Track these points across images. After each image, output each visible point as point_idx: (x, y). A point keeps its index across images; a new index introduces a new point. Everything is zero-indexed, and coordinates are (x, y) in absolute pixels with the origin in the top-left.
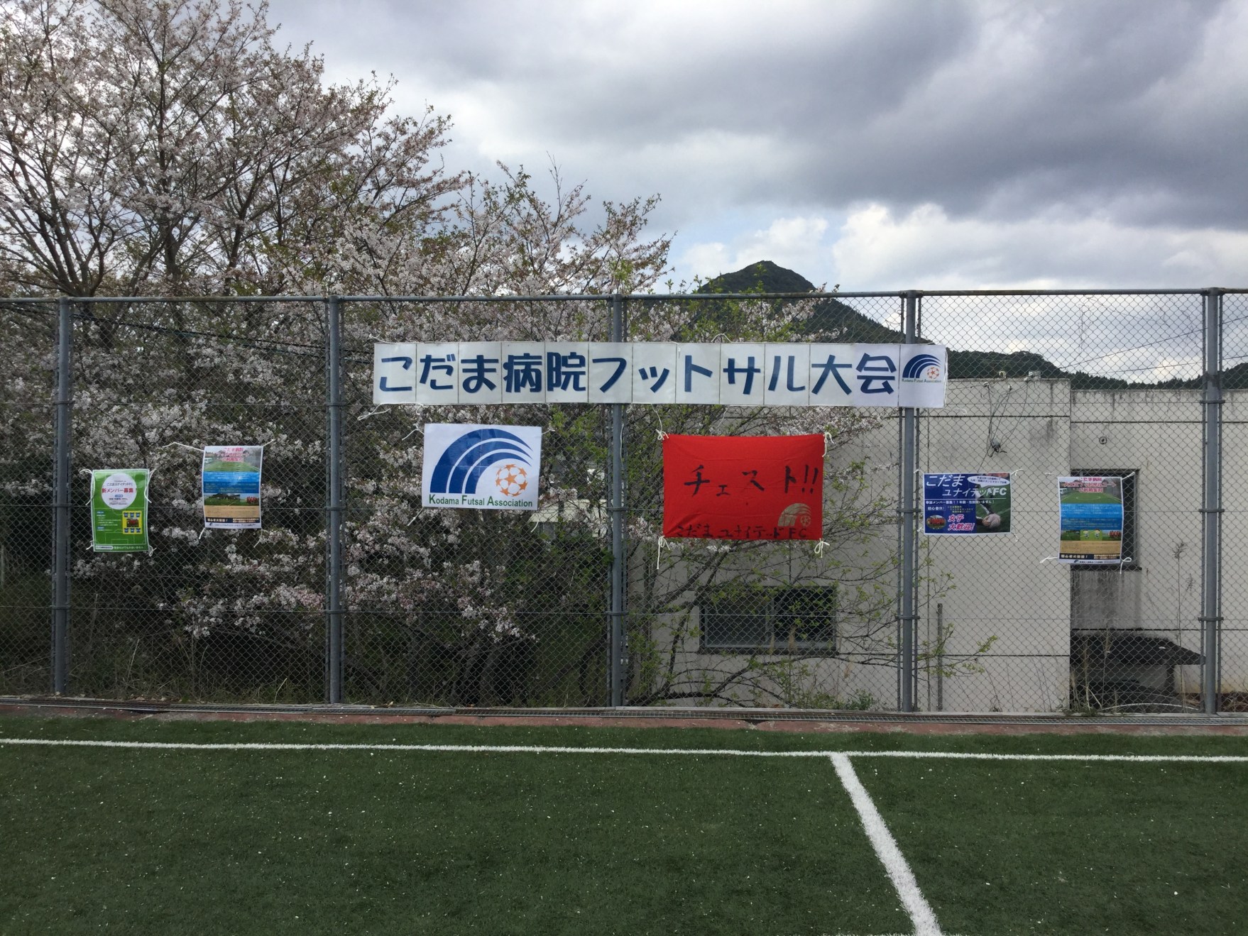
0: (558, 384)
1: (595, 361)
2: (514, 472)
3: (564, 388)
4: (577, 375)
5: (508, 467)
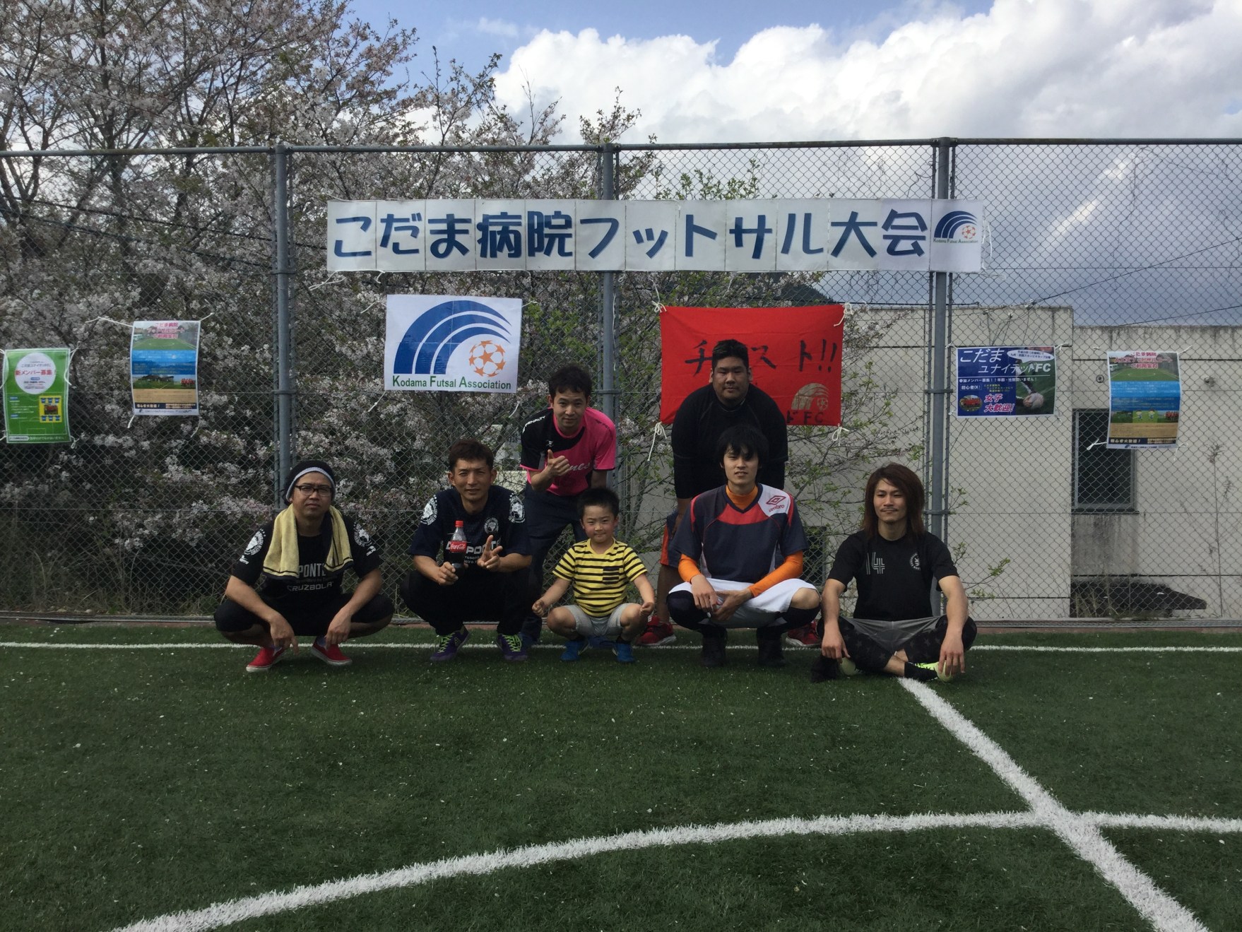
0: (540, 249)
1: (583, 222)
2: (489, 349)
3: (548, 252)
4: (562, 238)
5: (484, 343)
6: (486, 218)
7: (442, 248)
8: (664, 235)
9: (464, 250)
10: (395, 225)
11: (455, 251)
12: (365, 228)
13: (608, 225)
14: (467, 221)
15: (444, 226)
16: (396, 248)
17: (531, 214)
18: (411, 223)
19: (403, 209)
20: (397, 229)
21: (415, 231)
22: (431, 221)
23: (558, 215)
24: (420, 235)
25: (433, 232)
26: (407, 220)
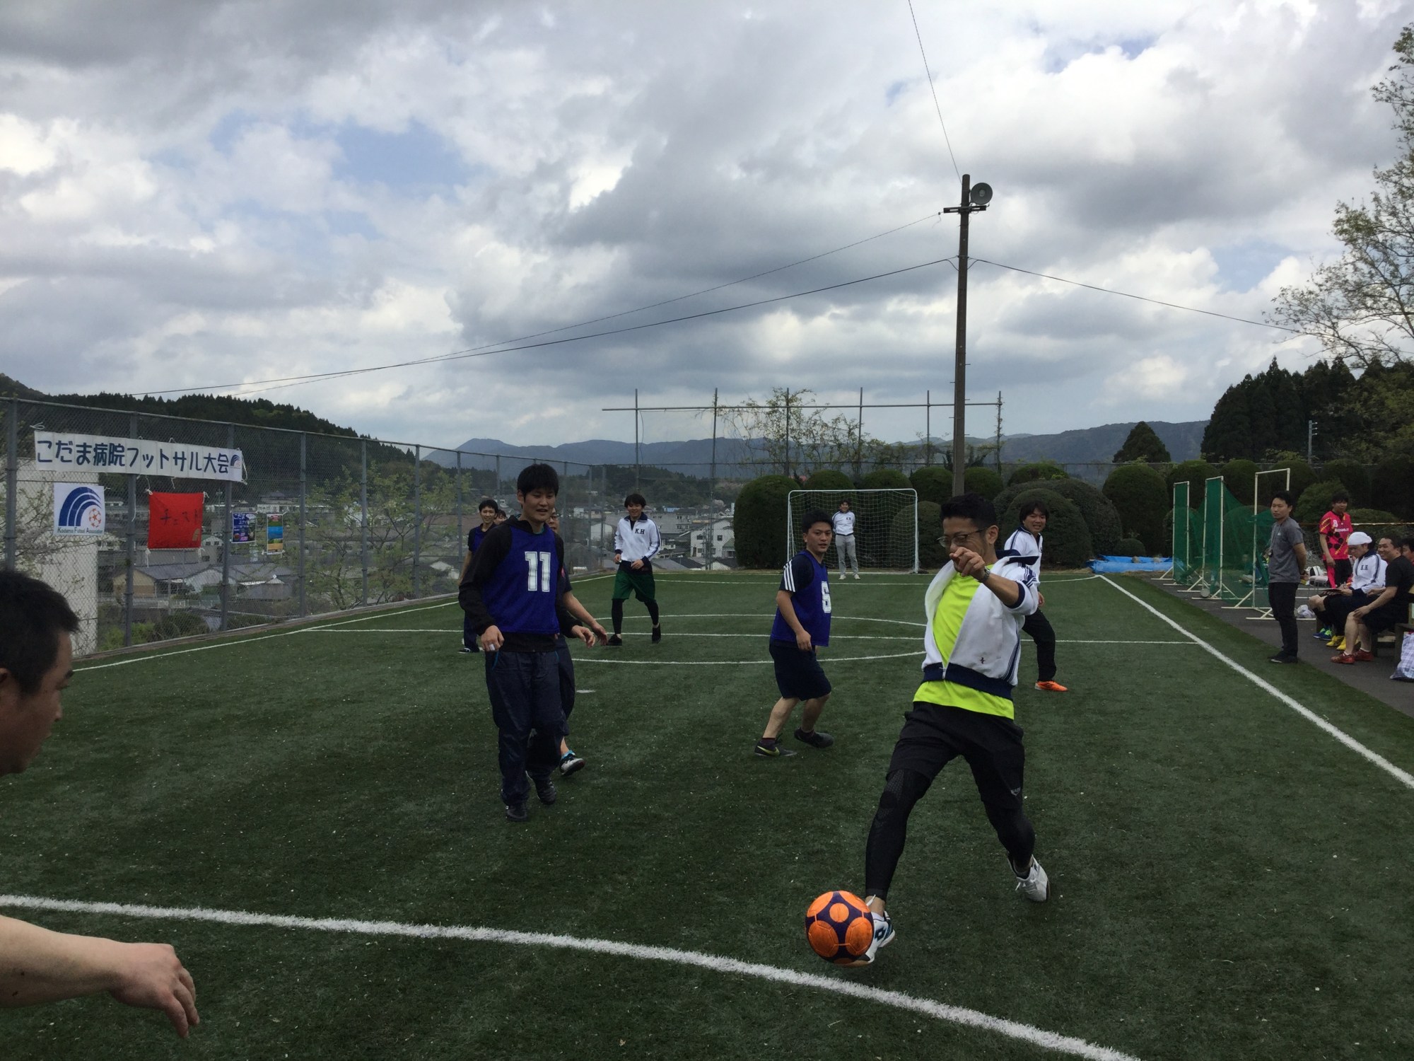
0: (112, 462)
1: (129, 449)
2: (96, 513)
3: (115, 464)
4: (121, 456)
5: (94, 510)
6: (97, 445)
7: (81, 459)
8: (152, 457)
9: (89, 462)
10: (62, 447)
11: (86, 462)
12: (50, 447)
13: (135, 451)
14: (90, 447)
15: (82, 449)
16: (62, 460)
17: (111, 444)
18: (69, 446)
19: (65, 438)
20: (64, 449)
21: (70, 451)
22: (78, 446)
23: (119, 446)
24: (73, 452)
25: (78, 451)
26: (66, 444)
